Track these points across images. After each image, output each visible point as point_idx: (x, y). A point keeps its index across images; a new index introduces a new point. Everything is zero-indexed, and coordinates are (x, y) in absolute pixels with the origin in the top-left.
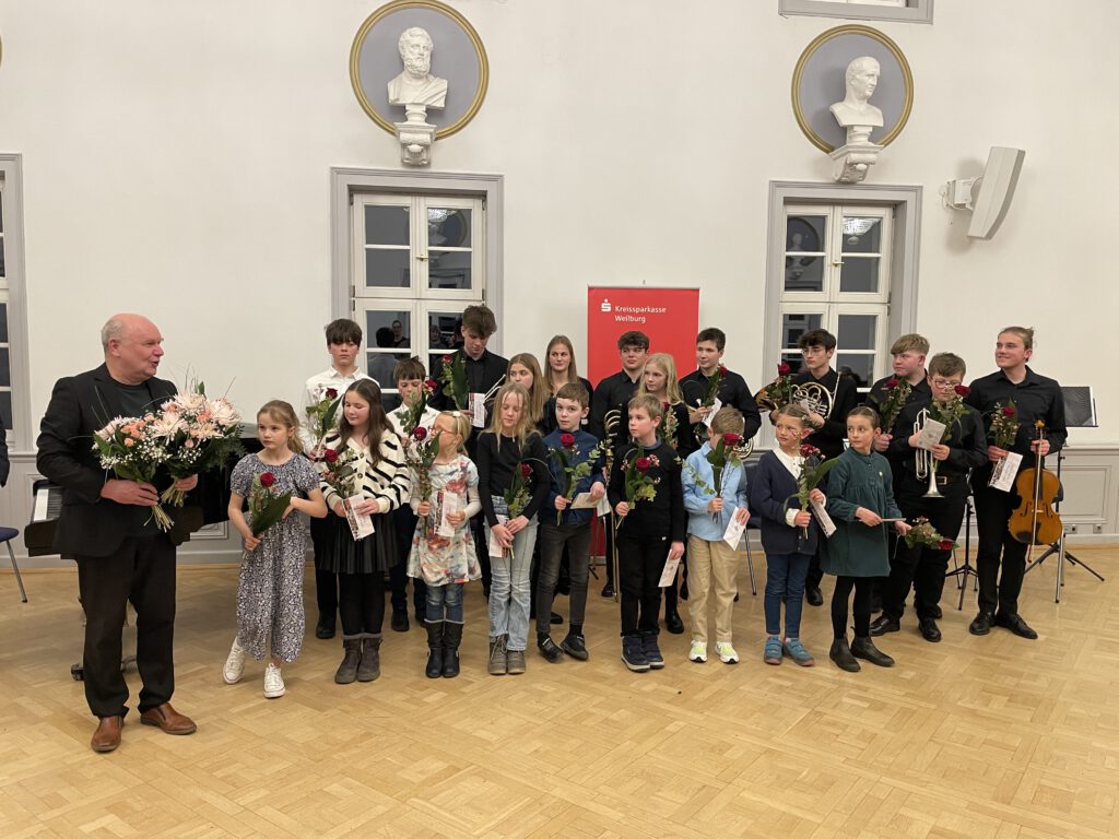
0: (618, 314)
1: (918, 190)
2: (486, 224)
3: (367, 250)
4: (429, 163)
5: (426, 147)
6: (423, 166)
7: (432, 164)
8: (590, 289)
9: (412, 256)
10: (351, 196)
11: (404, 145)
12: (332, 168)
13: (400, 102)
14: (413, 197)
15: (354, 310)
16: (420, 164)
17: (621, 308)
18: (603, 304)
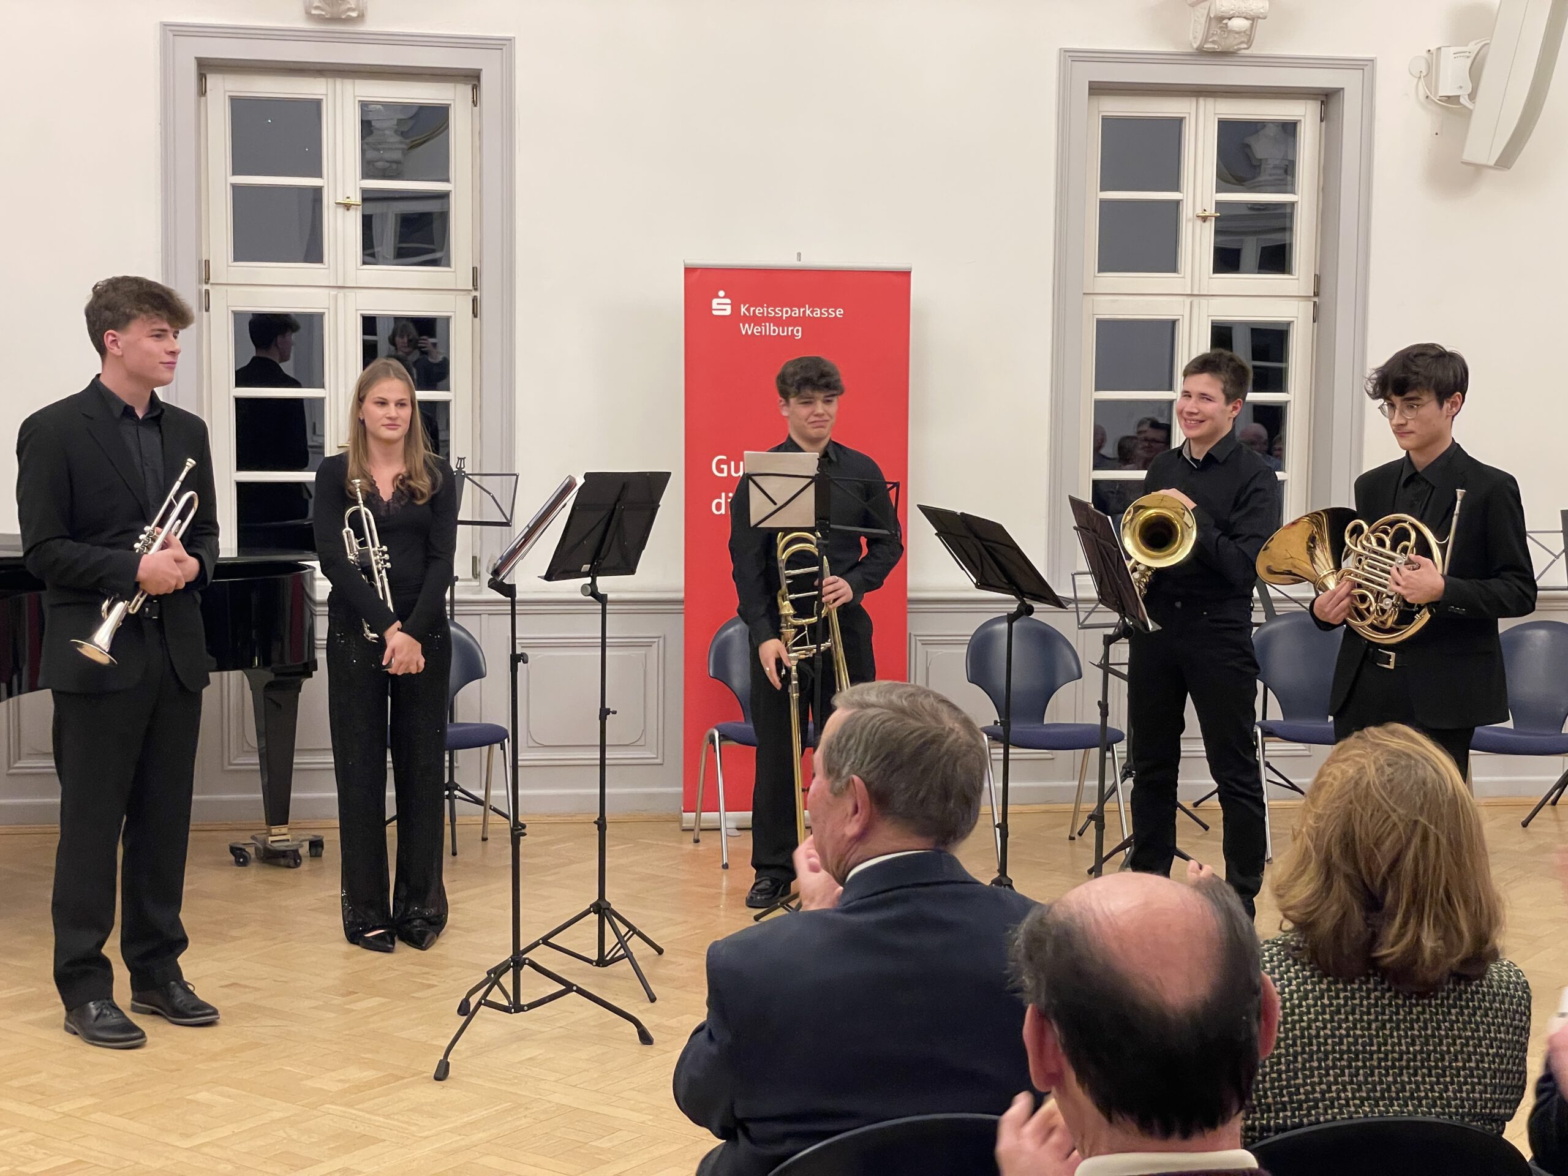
0: (747, 320)
1: (1365, 66)
2: (478, 134)
3: (235, 187)
4: (361, 17)
6: (349, 20)
7: (370, 15)
8: (689, 271)
10: (202, 77)
14: (330, 81)
15: (207, 309)
16: (343, 17)
17: (752, 309)
18: (715, 301)
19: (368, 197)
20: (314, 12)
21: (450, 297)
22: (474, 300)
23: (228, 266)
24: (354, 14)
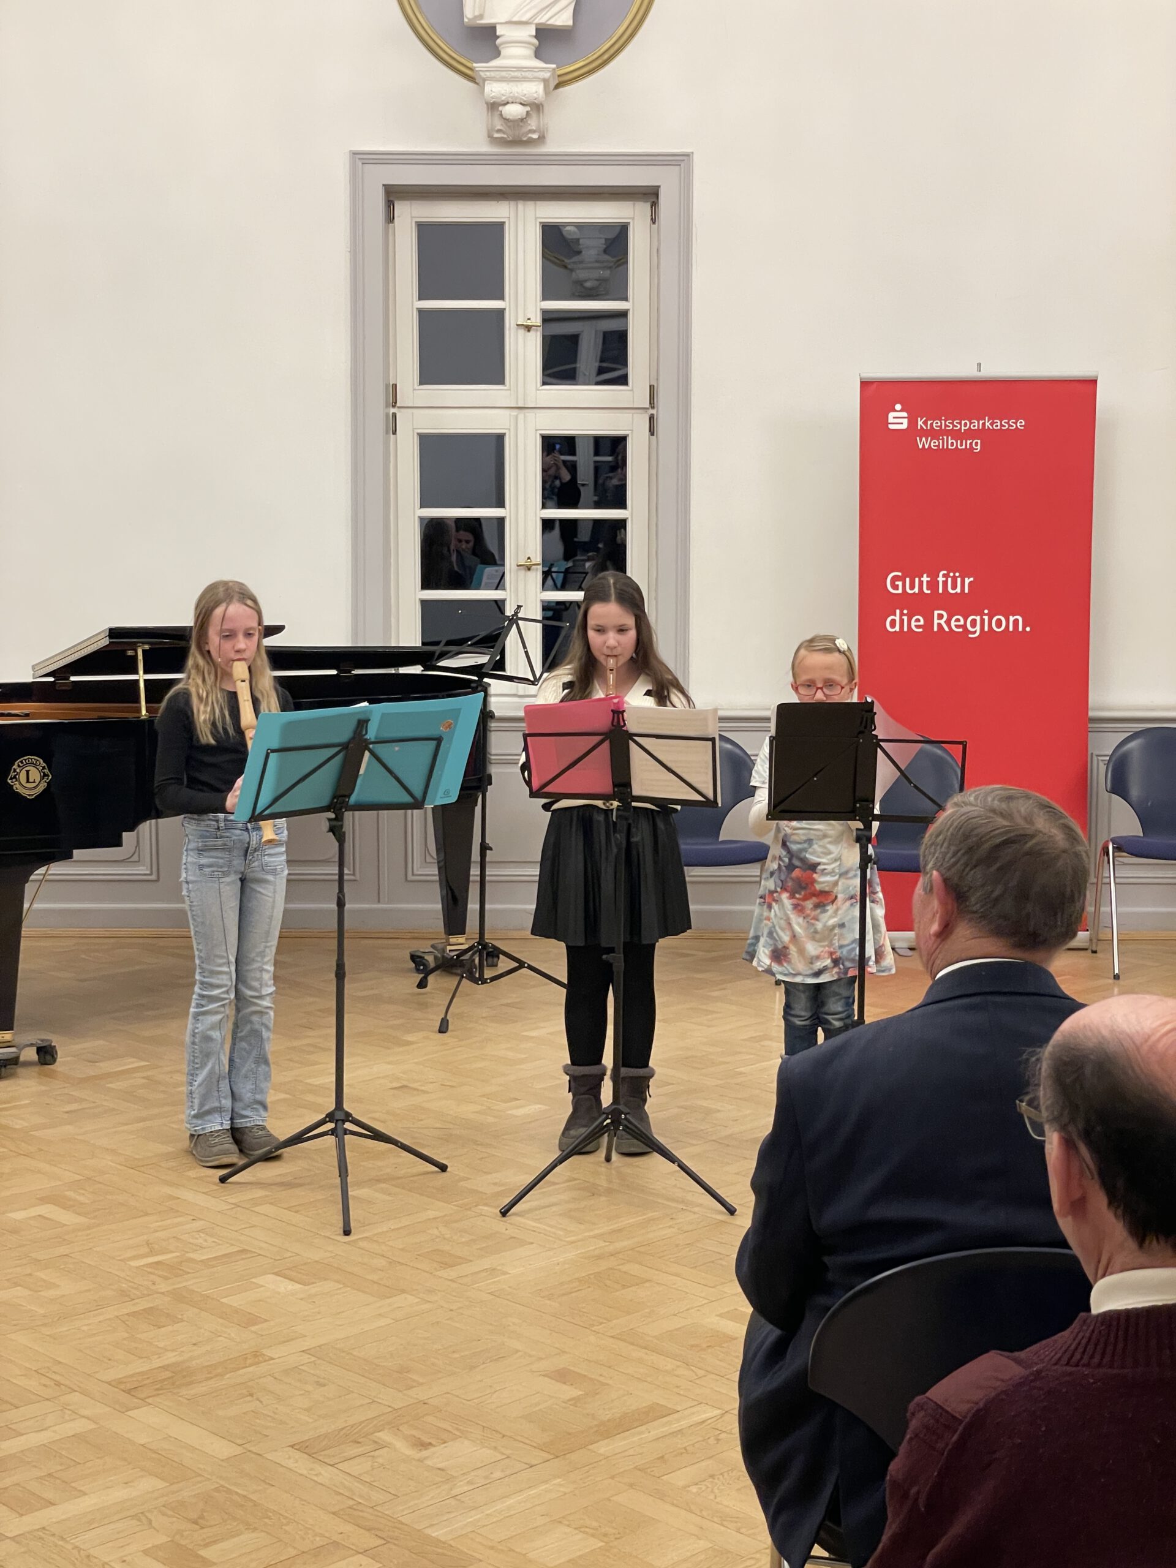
0: (924, 433)
2: (656, 252)
3: (421, 312)
4: (542, 139)
5: (536, 107)
6: (530, 142)
7: (549, 137)
8: (865, 384)
9: (510, 322)
10: (390, 204)
11: (494, 106)
12: (355, 154)
13: (486, 21)
14: (512, 203)
15: (394, 432)
16: (525, 139)
17: (929, 422)
18: (891, 415)
19: (549, 318)
20: (496, 135)
21: (626, 416)
22: (651, 418)
23: (414, 390)
24: (535, 136)
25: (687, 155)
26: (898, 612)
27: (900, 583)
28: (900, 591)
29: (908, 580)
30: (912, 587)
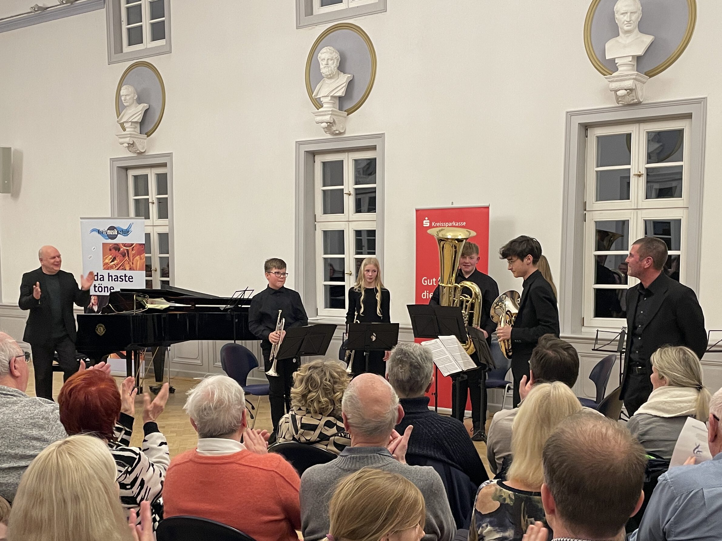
1: (702, 101)
3: (323, 191)
8: (417, 211)
9: (345, 193)
10: (314, 157)
12: (295, 142)
13: (317, 96)
14: (344, 154)
15: (316, 230)
18: (424, 221)
19: (357, 191)
20: (327, 133)
21: (376, 223)
23: (321, 216)
24: (338, 132)
25: (383, 134)
26: (425, 291)
27: (426, 281)
28: (426, 284)
29: (429, 280)
30: (430, 283)
